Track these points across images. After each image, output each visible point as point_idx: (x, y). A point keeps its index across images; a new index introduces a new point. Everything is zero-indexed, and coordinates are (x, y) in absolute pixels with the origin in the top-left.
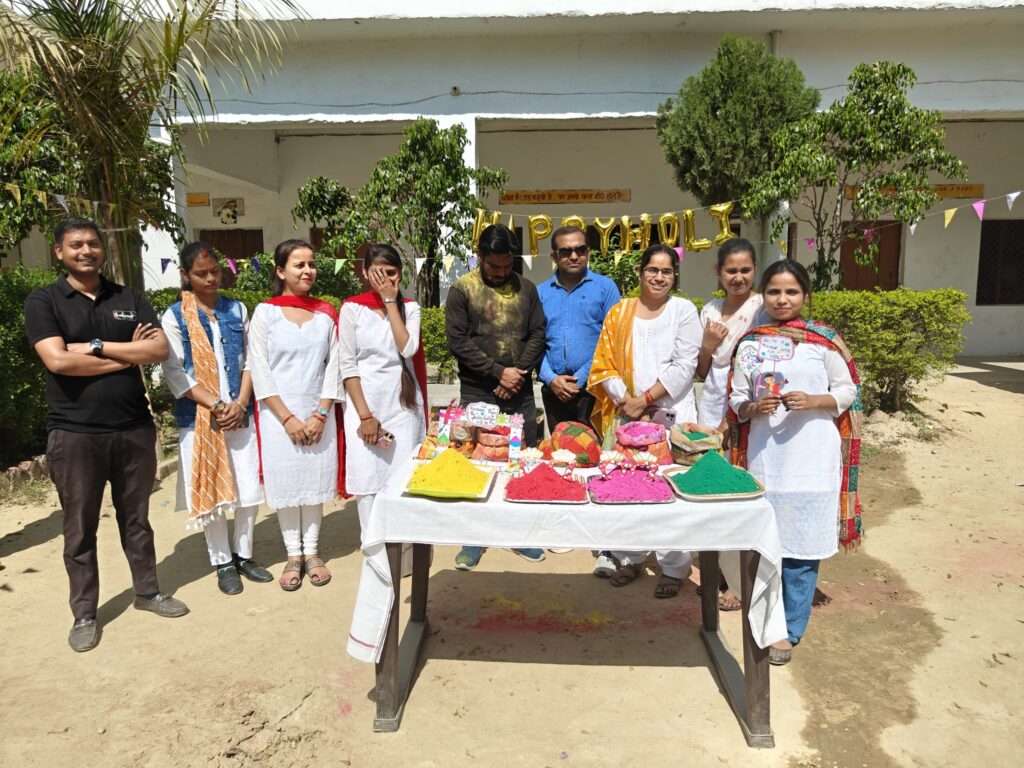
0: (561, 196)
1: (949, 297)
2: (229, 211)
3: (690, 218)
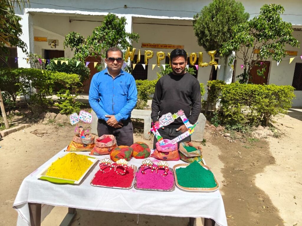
0: (162, 46)
1: (289, 89)
2: (53, 44)
3: (201, 55)
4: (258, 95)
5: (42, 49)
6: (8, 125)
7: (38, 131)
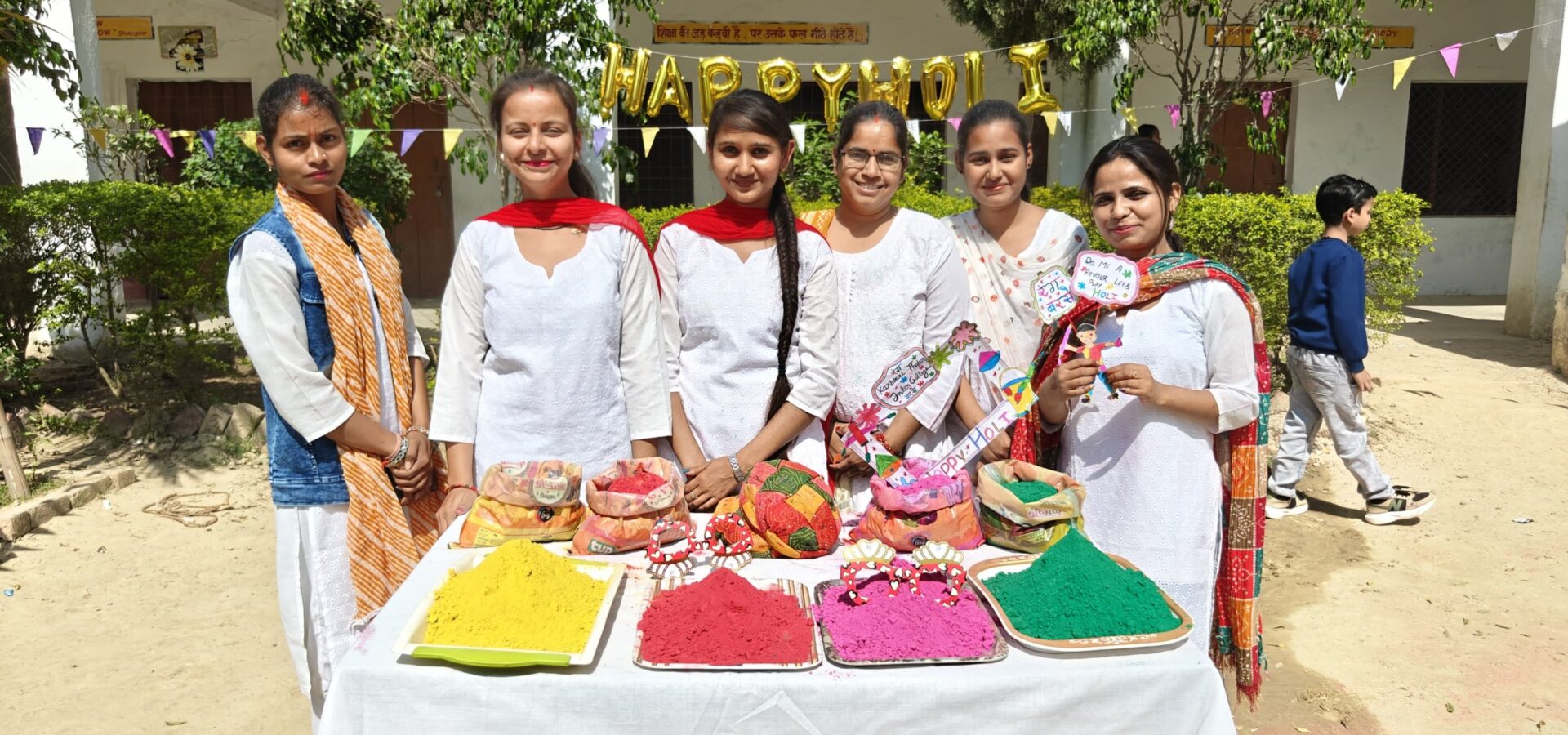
0: (756, 32)
1: (1398, 206)
2: (188, 49)
3: (976, 68)
4: (1262, 242)
5: (127, 80)
6: (23, 481)
7: (183, 500)
